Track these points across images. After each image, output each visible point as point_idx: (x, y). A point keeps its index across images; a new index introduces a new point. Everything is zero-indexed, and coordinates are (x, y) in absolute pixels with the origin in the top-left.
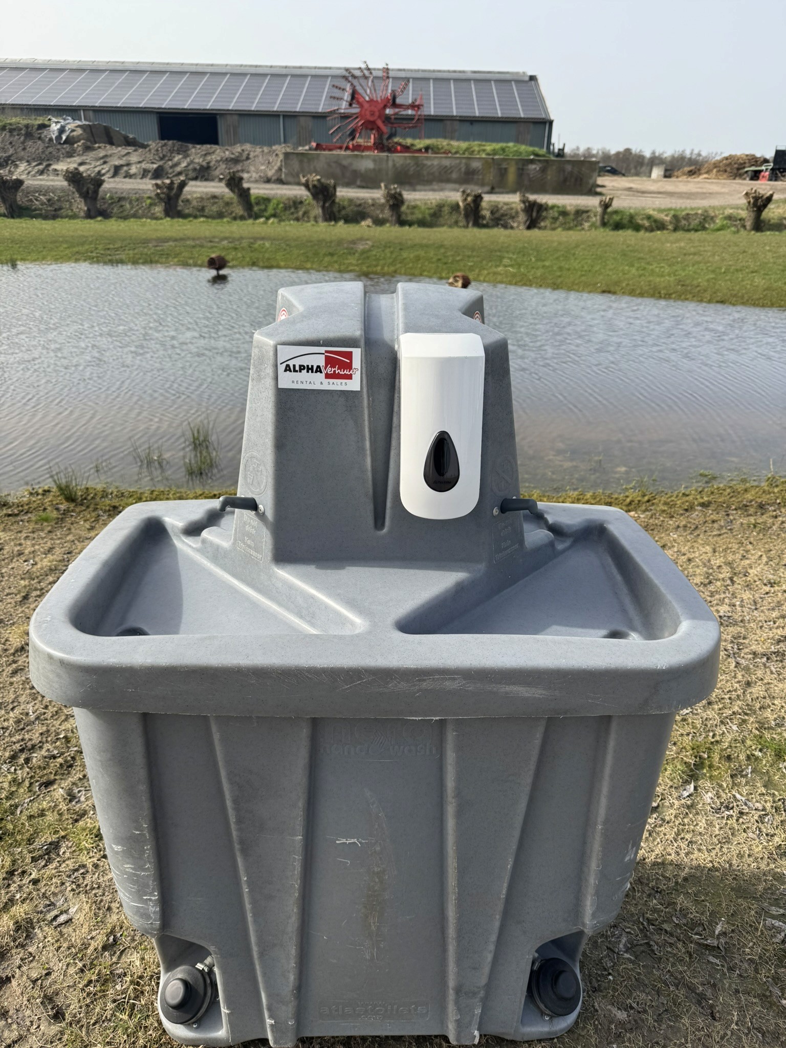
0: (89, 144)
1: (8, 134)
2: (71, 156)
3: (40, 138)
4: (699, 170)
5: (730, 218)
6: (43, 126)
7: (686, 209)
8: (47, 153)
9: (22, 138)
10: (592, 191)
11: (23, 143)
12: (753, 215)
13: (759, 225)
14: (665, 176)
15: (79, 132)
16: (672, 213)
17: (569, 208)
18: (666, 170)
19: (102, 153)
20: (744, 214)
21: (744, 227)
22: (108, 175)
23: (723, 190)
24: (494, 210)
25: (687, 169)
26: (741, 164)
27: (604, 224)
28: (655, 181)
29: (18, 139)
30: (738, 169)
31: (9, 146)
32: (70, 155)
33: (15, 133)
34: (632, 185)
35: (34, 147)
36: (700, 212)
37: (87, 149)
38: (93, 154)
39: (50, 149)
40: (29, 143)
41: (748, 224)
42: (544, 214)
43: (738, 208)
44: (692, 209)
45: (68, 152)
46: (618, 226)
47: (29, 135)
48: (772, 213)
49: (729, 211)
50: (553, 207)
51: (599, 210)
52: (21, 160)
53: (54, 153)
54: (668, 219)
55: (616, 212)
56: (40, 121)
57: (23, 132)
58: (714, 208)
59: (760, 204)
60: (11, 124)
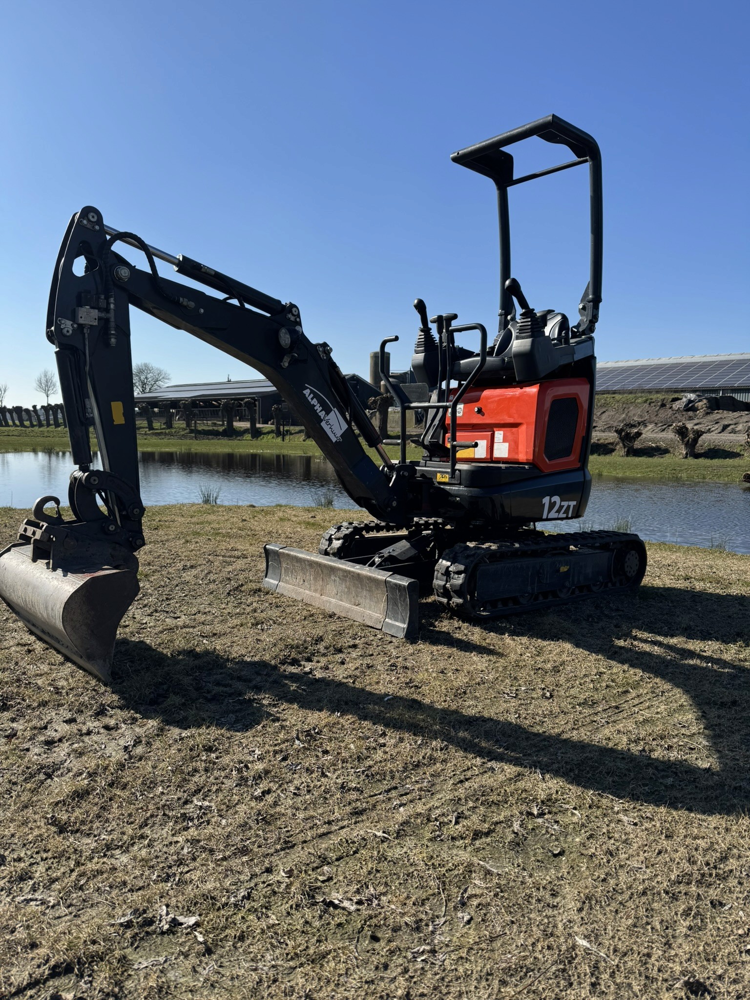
0: (709, 411)
1: (648, 406)
2: (693, 419)
3: (671, 408)
6: (675, 400)
8: (673, 417)
9: (658, 408)
11: (657, 411)
15: (705, 401)
19: (719, 416)
22: (716, 432)
29: (654, 409)
31: (646, 414)
32: (690, 418)
33: (652, 405)
35: (665, 414)
37: (708, 414)
38: (710, 417)
39: (676, 415)
40: (661, 411)
45: (690, 417)
47: (663, 405)
52: (651, 423)
53: (679, 417)
56: (676, 395)
57: (659, 404)
60: (651, 399)
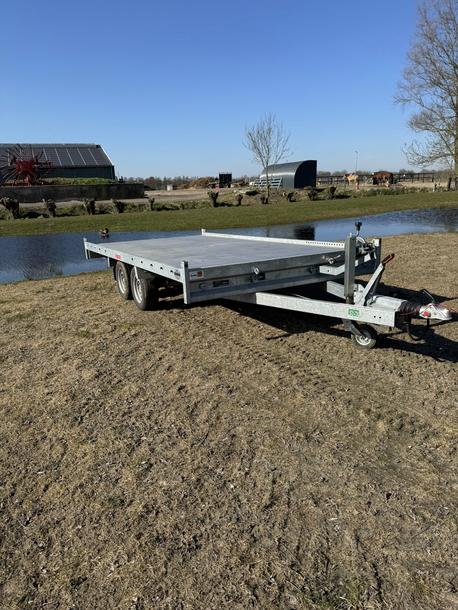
4: (189, 185)
5: (204, 203)
7: (186, 201)
10: (143, 196)
12: (213, 201)
13: (216, 205)
14: (174, 189)
16: (180, 203)
17: (135, 204)
18: (173, 187)
20: (209, 201)
21: (210, 206)
23: (201, 193)
24: (101, 207)
25: (183, 185)
26: (207, 181)
27: (153, 209)
28: (169, 191)
30: (206, 184)
34: (160, 194)
36: (192, 202)
41: (212, 205)
42: (125, 207)
43: (206, 199)
44: (188, 201)
46: (159, 210)
48: (220, 200)
49: (203, 201)
50: (128, 204)
51: (149, 204)
54: (179, 205)
55: (157, 204)
58: (197, 200)
59: (214, 197)
